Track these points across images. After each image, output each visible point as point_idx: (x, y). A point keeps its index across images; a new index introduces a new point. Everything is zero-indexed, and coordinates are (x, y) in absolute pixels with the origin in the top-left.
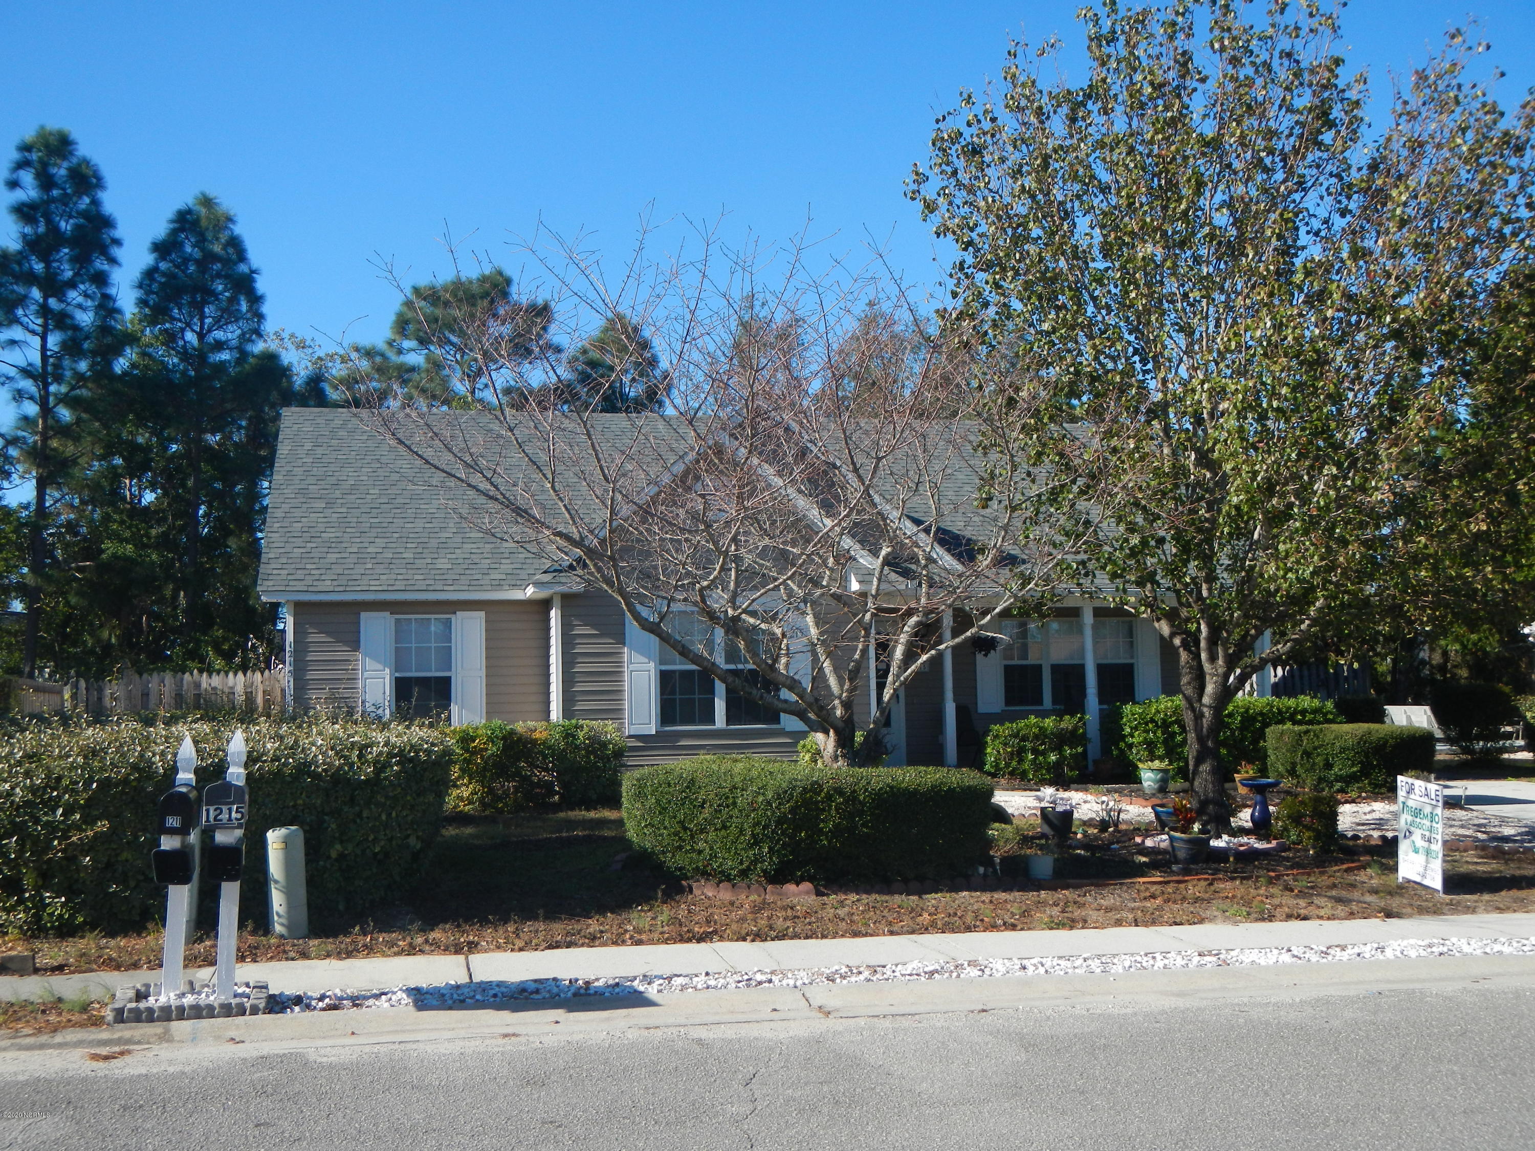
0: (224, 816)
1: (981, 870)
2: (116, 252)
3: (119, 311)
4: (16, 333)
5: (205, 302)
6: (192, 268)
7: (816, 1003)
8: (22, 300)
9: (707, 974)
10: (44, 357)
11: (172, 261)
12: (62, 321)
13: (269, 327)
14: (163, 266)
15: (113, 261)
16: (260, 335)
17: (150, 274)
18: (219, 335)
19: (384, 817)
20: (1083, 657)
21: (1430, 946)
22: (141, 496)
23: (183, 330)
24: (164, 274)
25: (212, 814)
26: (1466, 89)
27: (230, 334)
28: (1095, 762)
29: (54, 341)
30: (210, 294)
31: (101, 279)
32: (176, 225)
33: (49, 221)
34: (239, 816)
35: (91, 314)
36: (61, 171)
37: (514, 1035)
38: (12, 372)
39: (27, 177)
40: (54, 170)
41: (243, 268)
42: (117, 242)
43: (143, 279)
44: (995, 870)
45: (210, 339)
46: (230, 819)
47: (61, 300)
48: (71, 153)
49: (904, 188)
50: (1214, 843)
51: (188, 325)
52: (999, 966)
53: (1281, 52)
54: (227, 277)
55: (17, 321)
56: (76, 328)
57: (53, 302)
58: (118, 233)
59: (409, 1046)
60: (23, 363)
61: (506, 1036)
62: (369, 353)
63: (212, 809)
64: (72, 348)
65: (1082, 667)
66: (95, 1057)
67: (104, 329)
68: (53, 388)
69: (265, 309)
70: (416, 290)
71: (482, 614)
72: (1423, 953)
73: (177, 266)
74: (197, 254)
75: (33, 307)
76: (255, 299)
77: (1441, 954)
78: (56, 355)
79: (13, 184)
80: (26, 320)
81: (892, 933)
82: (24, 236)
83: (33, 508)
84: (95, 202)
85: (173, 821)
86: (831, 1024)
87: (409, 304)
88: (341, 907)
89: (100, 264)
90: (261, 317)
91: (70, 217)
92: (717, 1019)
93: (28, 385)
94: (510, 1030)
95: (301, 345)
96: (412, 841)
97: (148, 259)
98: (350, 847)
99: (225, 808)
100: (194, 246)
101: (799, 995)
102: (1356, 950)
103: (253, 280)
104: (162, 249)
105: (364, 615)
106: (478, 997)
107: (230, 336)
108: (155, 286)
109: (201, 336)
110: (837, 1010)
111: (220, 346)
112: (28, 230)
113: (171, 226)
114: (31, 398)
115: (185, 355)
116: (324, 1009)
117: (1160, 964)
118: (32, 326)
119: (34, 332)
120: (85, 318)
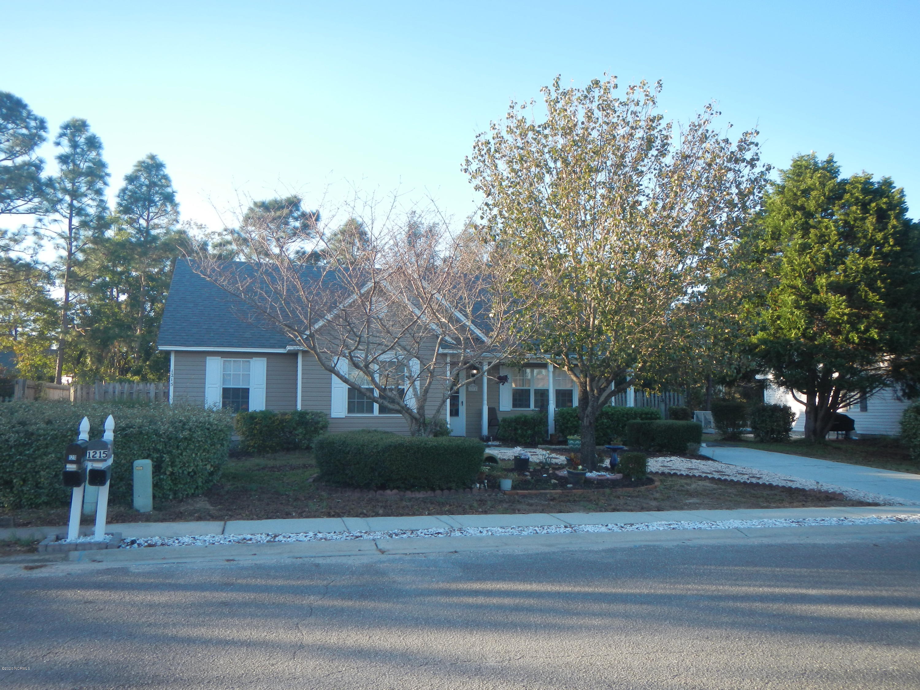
0: (98, 455)
1: (478, 485)
2: (107, 179)
3: (107, 208)
4: (57, 216)
5: (150, 206)
6: (144, 188)
7: (380, 547)
8: (60, 201)
9: (335, 532)
10: (70, 229)
11: (134, 185)
12: (80, 212)
13: (182, 218)
14: (130, 187)
15: (105, 184)
16: (178, 222)
17: (124, 191)
18: (156, 221)
19: (194, 455)
20: (549, 385)
21: (670, 525)
22: (118, 296)
23: (138, 219)
24: (130, 191)
25: (92, 454)
26: (710, 132)
27: (163, 221)
28: (551, 435)
29: (76, 221)
30: (152, 202)
31: (99, 192)
32: (137, 168)
33: (75, 164)
34: (105, 455)
35: (95, 209)
36: (81, 140)
37: (233, 560)
38: (54, 235)
39: (65, 141)
40: (77, 139)
41: (169, 190)
42: (108, 175)
43: (120, 193)
44: (485, 486)
45: (152, 223)
46: (100, 457)
47: (79, 202)
48: (87, 131)
49: (461, 167)
50: (589, 475)
51: (141, 216)
52: (471, 531)
53: (632, 111)
54: (161, 194)
55: (57, 211)
56: (87, 215)
57: (75, 202)
58: (108, 171)
59: (180, 565)
60: (60, 231)
61: (228, 560)
62: (232, 232)
63: (91, 452)
64: (84, 224)
65: (548, 390)
66: (26, 568)
67: (100, 218)
68: (74, 244)
69: (180, 209)
70: (255, 204)
71: (265, 359)
72: (666, 528)
73: (137, 188)
74: (147, 182)
75: (66, 205)
76: (175, 205)
77: (673, 529)
78: (77, 229)
79: (58, 144)
80: (61, 211)
81: (429, 514)
82: (62, 170)
83: (64, 300)
84: (98, 154)
85: (72, 457)
86: (383, 557)
87: (251, 209)
88: (171, 497)
89: (100, 185)
90: (177, 213)
91: (86, 161)
92: (331, 554)
93: (62, 242)
94: (231, 558)
95: (201, 227)
96: (208, 467)
97: (123, 184)
98: (176, 469)
99: (98, 452)
100: (145, 178)
101: (373, 543)
102: (637, 526)
103: (173, 196)
104: (131, 179)
105: (208, 358)
106: (221, 542)
107: (162, 222)
108: (126, 197)
109: (148, 221)
110: (388, 550)
111: (156, 226)
112: (64, 167)
113: (136, 168)
114: (64, 248)
115: (139, 230)
116: (146, 546)
117: (545, 531)
118: (64, 214)
119: (65, 217)
120: (92, 211)
